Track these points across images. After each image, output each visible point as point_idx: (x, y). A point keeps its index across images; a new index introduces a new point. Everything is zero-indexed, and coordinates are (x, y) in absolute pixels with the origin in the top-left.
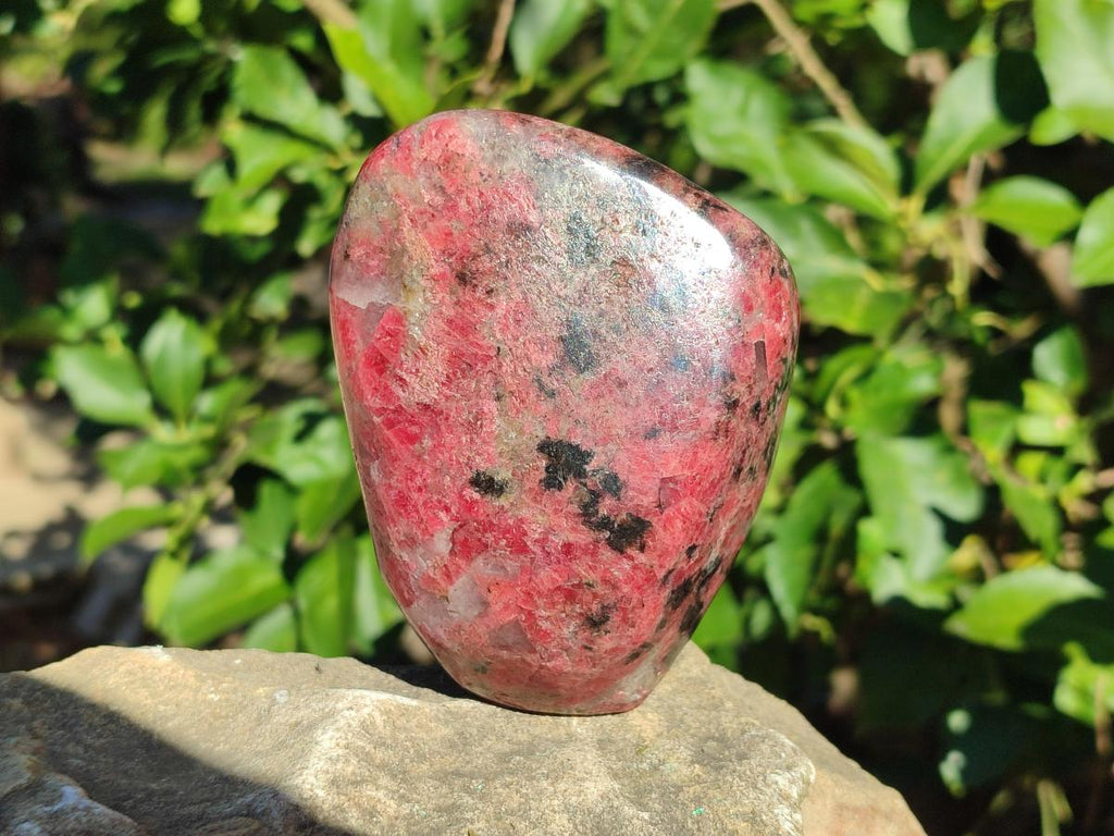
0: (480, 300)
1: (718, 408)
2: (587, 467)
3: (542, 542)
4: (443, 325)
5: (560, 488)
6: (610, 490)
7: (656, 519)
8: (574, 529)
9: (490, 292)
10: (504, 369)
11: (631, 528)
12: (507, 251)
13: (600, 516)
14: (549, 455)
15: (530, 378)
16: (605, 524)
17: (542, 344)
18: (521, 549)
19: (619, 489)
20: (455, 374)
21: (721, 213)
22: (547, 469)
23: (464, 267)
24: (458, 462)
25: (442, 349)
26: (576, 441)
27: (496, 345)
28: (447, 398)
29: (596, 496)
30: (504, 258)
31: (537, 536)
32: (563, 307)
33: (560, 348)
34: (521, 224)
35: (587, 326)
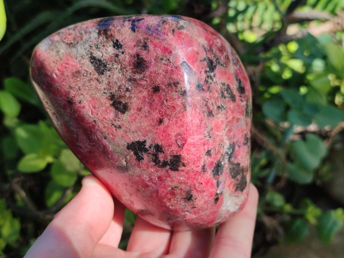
0: (79, 107)
2: (147, 147)
3: (151, 180)
5: (143, 159)
6: (159, 151)
7: (181, 152)
8: (157, 171)
9: (80, 102)
10: (100, 127)
11: (174, 161)
12: (77, 85)
13: (161, 162)
14: (132, 149)
15: (110, 126)
16: (165, 164)
18: (147, 186)
19: (161, 148)
20: (89, 137)
22: (135, 154)
23: (68, 98)
25: (81, 130)
26: (137, 139)
27: (93, 120)
29: (156, 156)
30: (77, 87)
31: (148, 179)
32: (106, 93)
33: (113, 109)
34: (76, 72)
35: (117, 94)
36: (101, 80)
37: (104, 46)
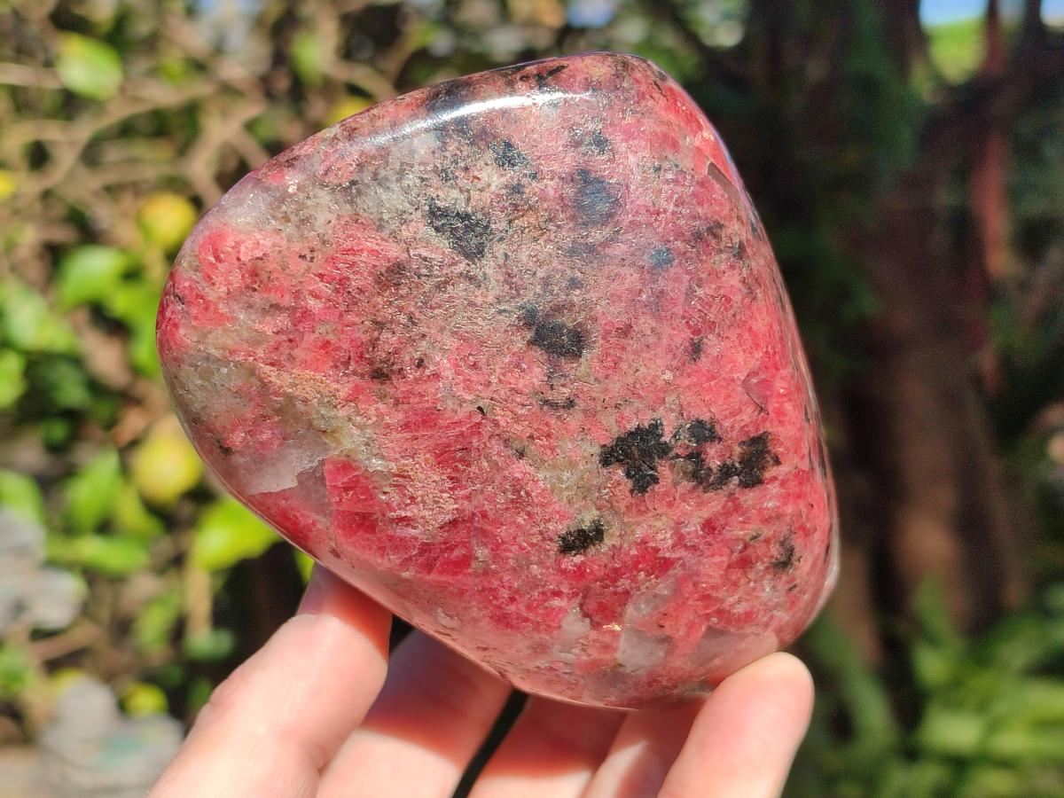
0: (416, 380)
1: (732, 267)
2: (666, 438)
3: (680, 541)
4: (400, 435)
5: (655, 480)
6: (705, 439)
7: (768, 424)
8: (700, 505)
9: (420, 364)
10: (502, 423)
11: (752, 455)
12: (401, 310)
13: (715, 470)
14: (619, 461)
15: (536, 408)
16: (726, 472)
17: (518, 366)
18: (666, 564)
19: (712, 430)
20: (456, 469)
21: (563, 76)
22: (628, 475)
23: (371, 362)
24: (532, 545)
25: (421, 458)
26: (631, 426)
27: (473, 408)
28: (468, 498)
29: (696, 457)
30: (403, 319)
31: (670, 542)
32: (505, 311)
33: (538, 354)
34: (389, 270)
35: (542, 307)
36: (480, 277)
37: (466, 169)
